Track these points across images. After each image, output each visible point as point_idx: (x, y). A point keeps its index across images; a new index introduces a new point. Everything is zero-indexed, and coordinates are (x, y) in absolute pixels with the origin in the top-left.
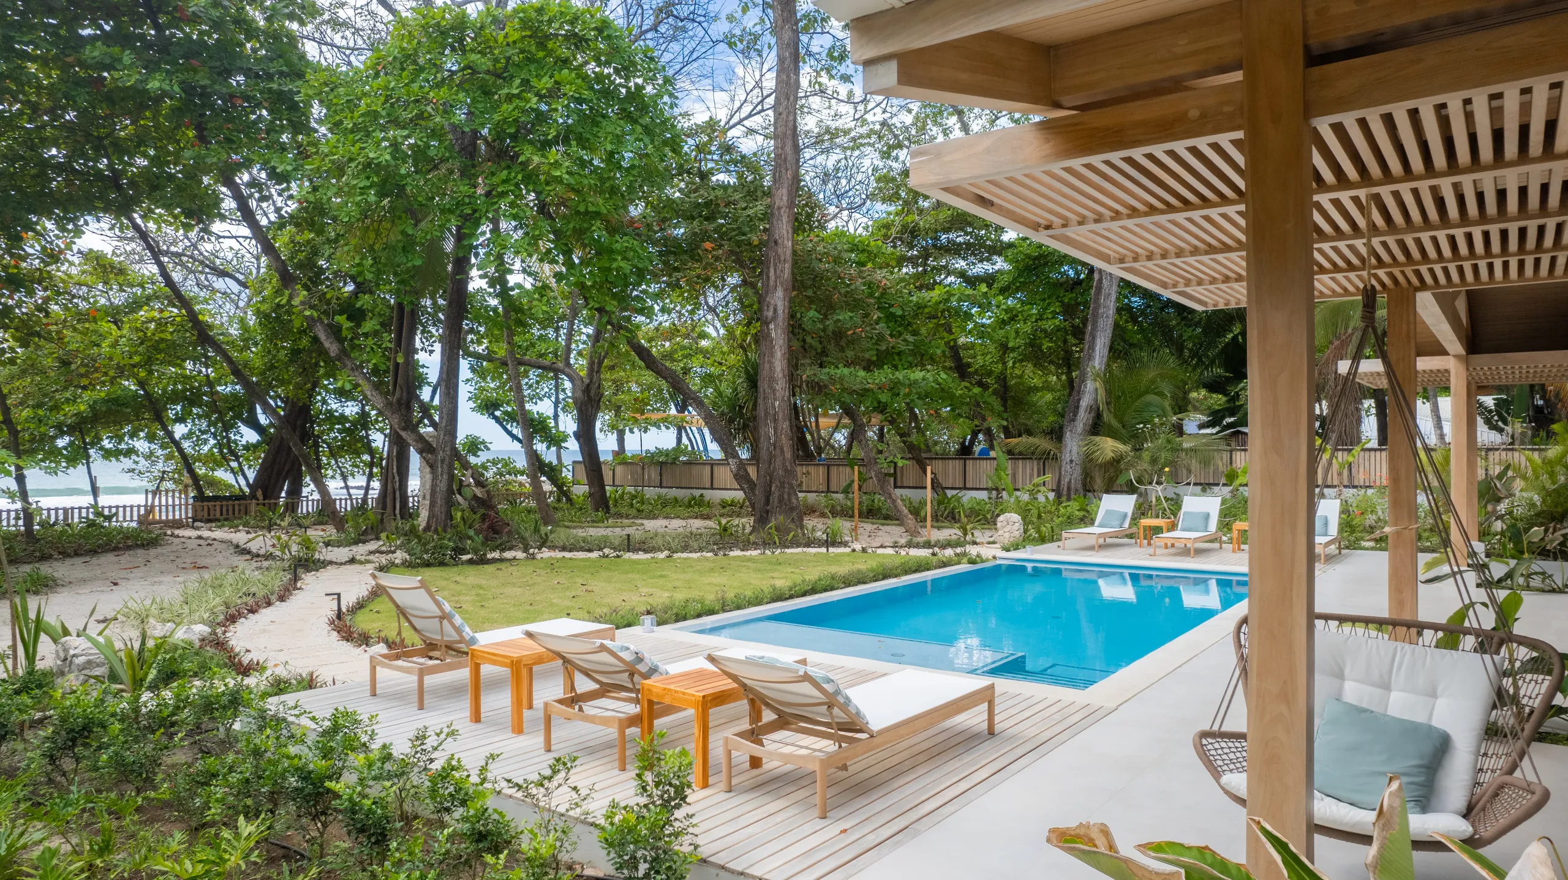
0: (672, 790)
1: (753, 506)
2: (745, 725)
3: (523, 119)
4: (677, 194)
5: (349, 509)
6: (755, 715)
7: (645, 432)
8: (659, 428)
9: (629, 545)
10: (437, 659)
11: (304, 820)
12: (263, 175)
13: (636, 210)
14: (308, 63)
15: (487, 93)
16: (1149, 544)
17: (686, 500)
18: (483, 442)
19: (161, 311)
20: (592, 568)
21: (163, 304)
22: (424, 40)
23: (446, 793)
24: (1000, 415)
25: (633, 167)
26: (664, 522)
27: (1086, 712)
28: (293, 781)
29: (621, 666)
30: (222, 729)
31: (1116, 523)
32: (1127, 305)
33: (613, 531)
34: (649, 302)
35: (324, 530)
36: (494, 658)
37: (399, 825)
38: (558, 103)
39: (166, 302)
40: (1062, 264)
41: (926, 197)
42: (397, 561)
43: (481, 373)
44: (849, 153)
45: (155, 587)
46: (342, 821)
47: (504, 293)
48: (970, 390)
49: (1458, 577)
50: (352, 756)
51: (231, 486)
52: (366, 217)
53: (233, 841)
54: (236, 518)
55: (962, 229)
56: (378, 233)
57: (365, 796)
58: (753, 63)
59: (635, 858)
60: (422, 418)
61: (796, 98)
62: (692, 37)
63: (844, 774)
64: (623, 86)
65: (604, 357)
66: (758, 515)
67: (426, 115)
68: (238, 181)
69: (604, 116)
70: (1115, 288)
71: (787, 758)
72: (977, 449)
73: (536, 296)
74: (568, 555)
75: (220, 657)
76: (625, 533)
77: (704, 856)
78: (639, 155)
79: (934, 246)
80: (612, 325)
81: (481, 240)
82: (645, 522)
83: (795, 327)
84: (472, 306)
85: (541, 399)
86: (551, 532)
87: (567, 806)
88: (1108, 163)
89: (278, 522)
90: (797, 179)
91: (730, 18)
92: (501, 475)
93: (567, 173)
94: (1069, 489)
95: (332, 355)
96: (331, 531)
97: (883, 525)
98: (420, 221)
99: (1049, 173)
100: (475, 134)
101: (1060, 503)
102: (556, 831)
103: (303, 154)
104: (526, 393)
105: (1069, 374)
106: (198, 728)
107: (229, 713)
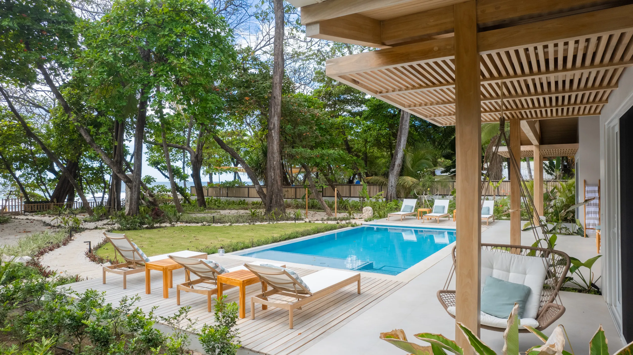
0: (230, 319)
1: (265, 204)
2: (260, 292)
3: (170, 45)
4: (234, 77)
5: (95, 206)
6: (264, 288)
7: (221, 174)
8: (227, 172)
9: (214, 220)
10: (132, 268)
11: (72, 337)
12: (56, 65)
13: (217, 84)
14: (76, 18)
15: (154, 34)
16: (422, 218)
17: (238, 202)
18: (153, 178)
19: (10, 122)
20: (199, 230)
21: (10, 119)
22: (127, 10)
23: (135, 323)
24: (364, 168)
25: (216, 65)
26: (229, 211)
27: (396, 284)
28: (67, 321)
29: (209, 269)
30: (36, 300)
31: (409, 210)
32: (414, 124)
33: (207, 215)
34: (223, 121)
35: (84, 215)
36: (156, 267)
37: (114, 337)
38: (185, 38)
39: (12, 118)
40: (388, 108)
41: (335, 81)
42: (115, 228)
43: (151, 150)
44: (304, 62)
45: (6, 240)
46: (89, 337)
47: (162, 117)
48: (352, 158)
49: (534, 229)
50: (94, 309)
51: (42, 197)
52: (102, 84)
53: (39, 347)
54: (44, 211)
55: (349, 94)
56: (107, 91)
57: (100, 326)
58: (266, 25)
59: (214, 347)
60: (127, 168)
61: (283, 39)
62: (240, 14)
63: (300, 311)
64: (212, 32)
65: (204, 144)
66: (267, 208)
67: (128, 42)
68: (45, 67)
69: (203, 44)
70: (409, 118)
71: (277, 305)
72: (355, 181)
73: (175, 118)
74: (188, 225)
75: (35, 269)
76: (212, 215)
77: (243, 346)
78: (218, 61)
79: (338, 100)
80: (207, 130)
81: (152, 94)
82: (221, 211)
83: (282, 132)
84: (148, 122)
85: (177, 161)
86: (181, 215)
87: (186, 327)
88: (403, 67)
89: (64, 212)
90: (283, 72)
91: (256, 6)
92: (161, 192)
93: (188, 67)
94: (391, 197)
95: (88, 141)
96: (87, 216)
97: (318, 211)
98: (126, 86)
99: (380, 71)
100: (149, 51)
101: (387, 203)
102: (182, 337)
103: (74, 57)
104: (171, 158)
105: (391, 151)
106: (25, 300)
107: (39, 293)
